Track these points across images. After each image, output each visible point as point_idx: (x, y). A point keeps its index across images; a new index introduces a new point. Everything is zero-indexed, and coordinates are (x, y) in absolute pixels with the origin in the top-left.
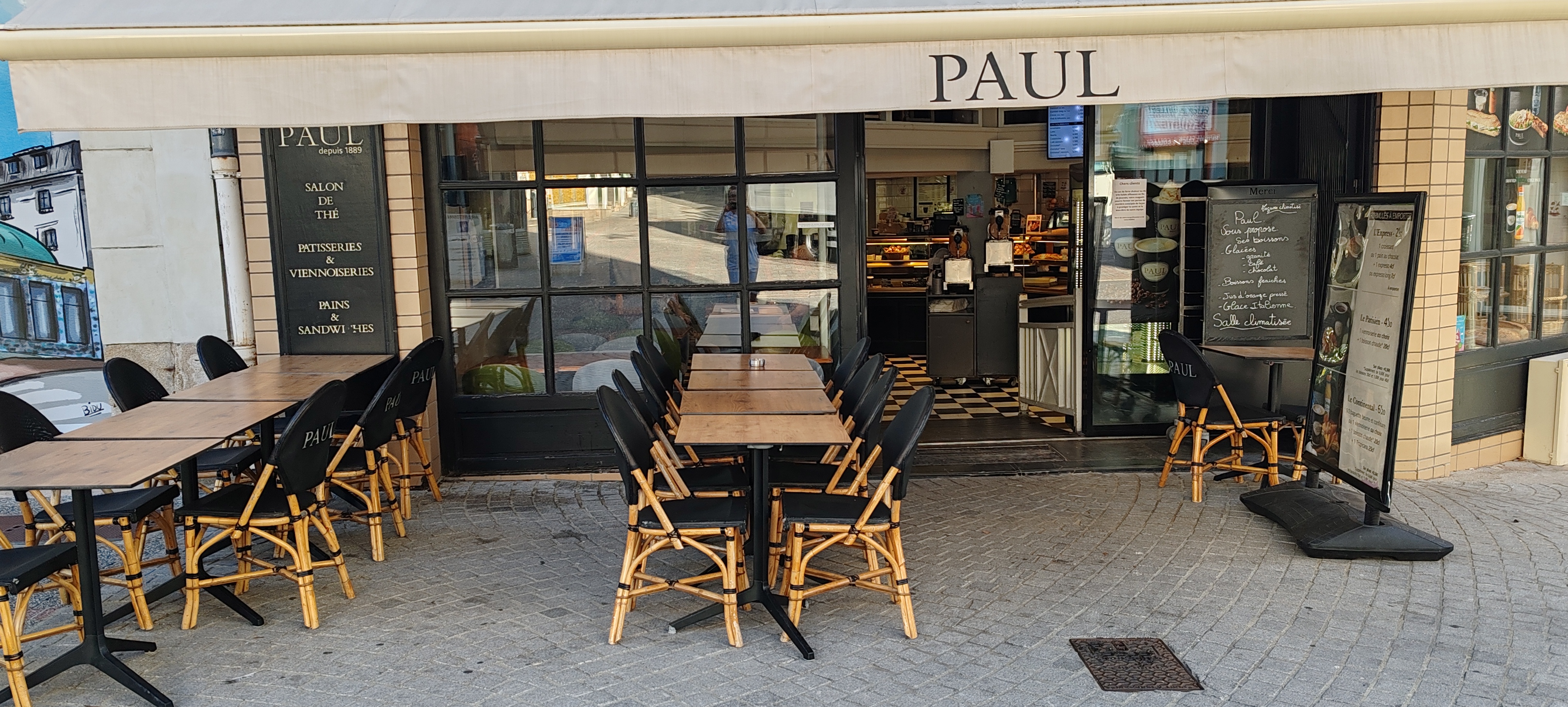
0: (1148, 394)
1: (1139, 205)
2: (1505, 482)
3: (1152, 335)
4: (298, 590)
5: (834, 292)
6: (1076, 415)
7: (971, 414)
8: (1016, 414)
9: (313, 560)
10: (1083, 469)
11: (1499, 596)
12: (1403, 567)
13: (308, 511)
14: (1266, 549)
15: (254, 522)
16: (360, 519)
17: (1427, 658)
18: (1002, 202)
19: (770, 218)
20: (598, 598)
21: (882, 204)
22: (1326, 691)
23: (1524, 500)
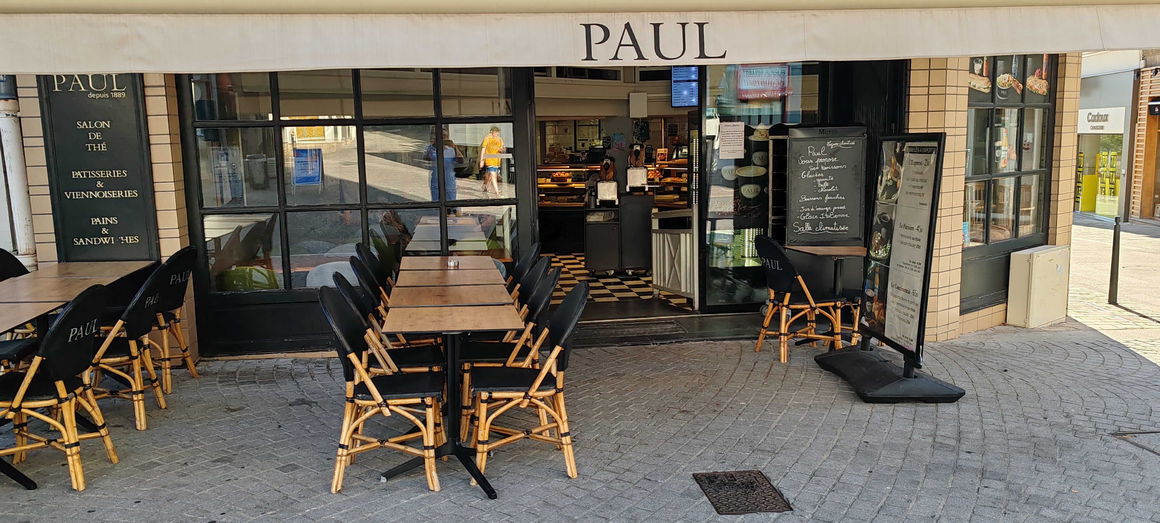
0: (746, 282)
1: (739, 142)
2: (996, 342)
3: (749, 238)
4: (67, 460)
5: (514, 207)
6: (694, 297)
7: (618, 298)
8: (651, 297)
9: (79, 434)
10: (700, 339)
11: (998, 428)
12: (931, 407)
13: (75, 394)
14: (834, 397)
15: (24, 405)
16: (125, 396)
17: (952, 478)
18: (638, 139)
19: (466, 150)
20: (324, 455)
21: (550, 140)
22: (881, 507)
23: (1010, 354)
